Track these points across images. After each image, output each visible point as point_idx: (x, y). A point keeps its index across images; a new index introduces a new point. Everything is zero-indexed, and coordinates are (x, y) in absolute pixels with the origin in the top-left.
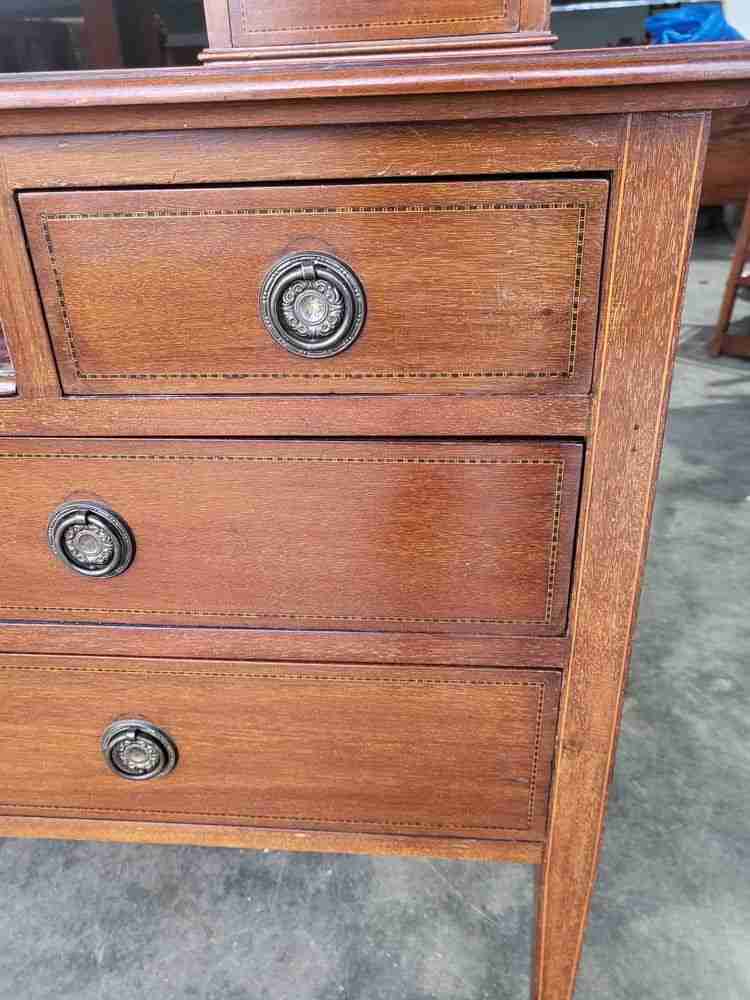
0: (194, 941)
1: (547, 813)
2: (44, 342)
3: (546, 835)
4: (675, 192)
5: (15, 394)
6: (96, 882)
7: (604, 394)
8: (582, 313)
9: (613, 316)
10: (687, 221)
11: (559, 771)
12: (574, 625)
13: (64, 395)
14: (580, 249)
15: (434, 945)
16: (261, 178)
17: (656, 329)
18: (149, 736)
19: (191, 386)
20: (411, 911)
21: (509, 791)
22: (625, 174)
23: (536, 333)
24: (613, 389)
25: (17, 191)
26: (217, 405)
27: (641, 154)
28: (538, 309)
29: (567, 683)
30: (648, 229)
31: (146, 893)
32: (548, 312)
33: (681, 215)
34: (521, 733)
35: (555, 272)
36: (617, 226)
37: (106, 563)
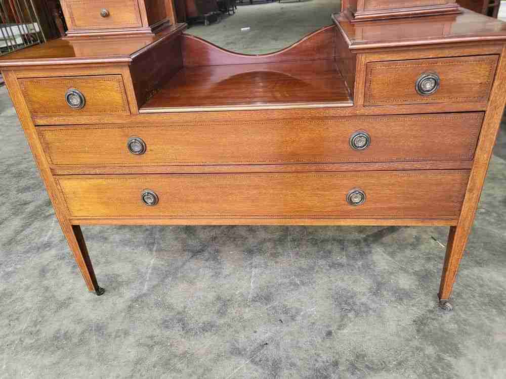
1: (460, 210)
3: (459, 218)
7: (492, 101)
8: (489, 83)
9: (496, 83)
11: (466, 197)
12: (475, 158)
13: (364, 106)
21: (452, 204)
22: (503, 55)
23: (476, 88)
24: (494, 99)
25: (368, 62)
28: (479, 83)
29: (472, 173)
32: (481, 83)
34: (457, 187)
36: (500, 65)
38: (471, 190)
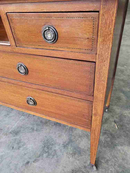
0: (48, 130)
2: (13, 38)
3: (91, 128)
4: (111, 15)
5: (10, 46)
6: (37, 119)
7: (99, 54)
8: (94, 39)
9: (100, 40)
10: (114, 22)
13: (17, 46)
14: (94, 27)
15: (83, 141)
16: (40, 11)
17: (108, 43)
18: (32, 100)
19: (33, 47)
20: (81, 135)
21: (85, 120)
22: (101, 12)
24: (100, 54)
25: (6, 13)
26: (37, 50)
27: (104, 7)
28: (86, 38)
29: (94, 104)
30: (106, 23)
31: (43, 122)
32: (88, 38)
33: (112, 20)
34: (86, 111)
35: (89, 31)
36: (100, 22)
37: (24, 73)
38: (95, 115)
